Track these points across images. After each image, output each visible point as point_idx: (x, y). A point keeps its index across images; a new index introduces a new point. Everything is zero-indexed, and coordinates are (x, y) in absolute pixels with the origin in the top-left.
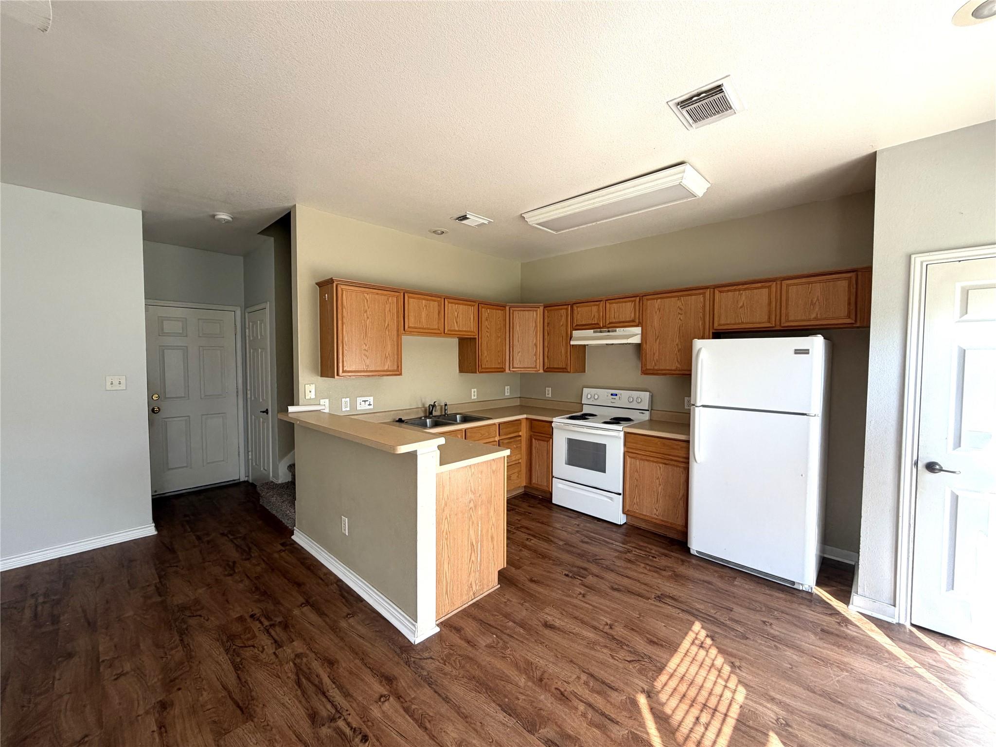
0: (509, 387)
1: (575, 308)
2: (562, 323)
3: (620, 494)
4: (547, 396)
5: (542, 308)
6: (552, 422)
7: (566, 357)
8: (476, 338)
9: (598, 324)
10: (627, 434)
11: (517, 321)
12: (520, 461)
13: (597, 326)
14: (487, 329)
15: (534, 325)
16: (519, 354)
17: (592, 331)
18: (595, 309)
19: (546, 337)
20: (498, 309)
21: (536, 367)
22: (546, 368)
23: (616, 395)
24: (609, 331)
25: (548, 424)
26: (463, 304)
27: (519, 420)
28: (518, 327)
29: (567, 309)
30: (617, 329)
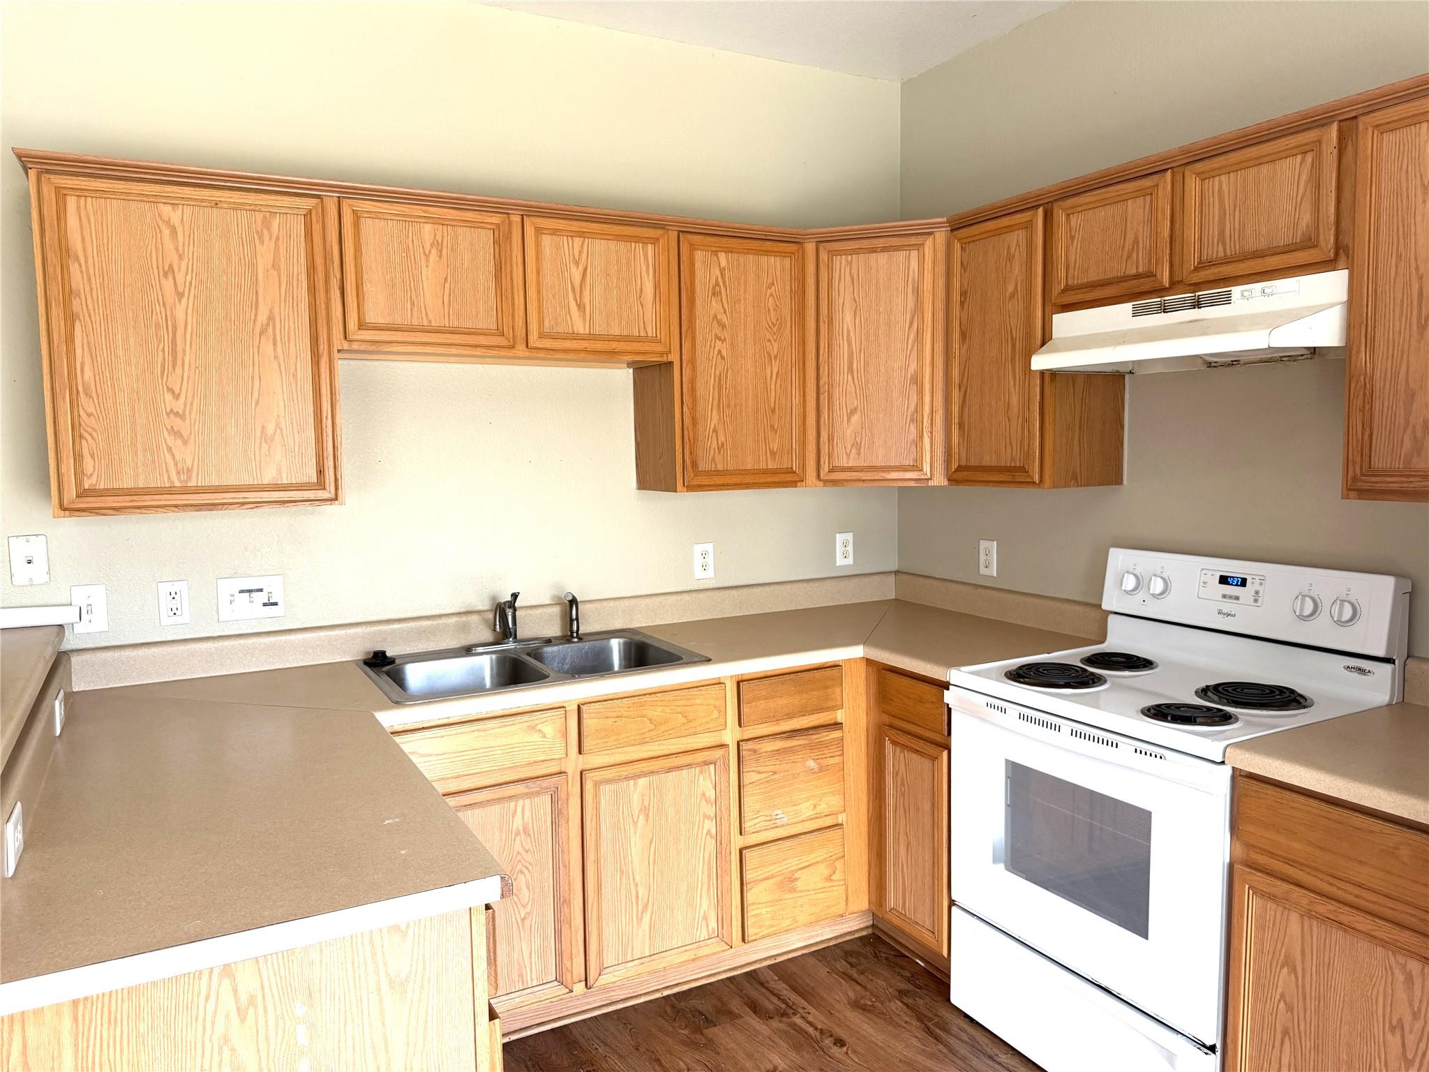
0: (849, 537)
1: (1060, 216)
2: (1011, 288)
3: (1212, 1049)
4: (983, 571)
5: (941, 236)
6: (946, 686)
7: (1027, 421)
8: (671, 363)
9: (1150, 275)
10: (1243, 782)
11: (844, 297)
12: (841, 818)
13: (1147, 284)
14: (717, 330)
15: (911, 304)
16: (855, 418)
17: (1127, 307)
18: (1136, 210)
19: (956, 346)
20: (767, 253)
21: (917, 467)
22: (954, 466)
23: (1243, 583)
24: (1197, 304)
25: (933, 690)
26: (603, 236)
27: (835, 666)
28: (848, 318)
29: (1028, 226)
30: (1236, 291)
